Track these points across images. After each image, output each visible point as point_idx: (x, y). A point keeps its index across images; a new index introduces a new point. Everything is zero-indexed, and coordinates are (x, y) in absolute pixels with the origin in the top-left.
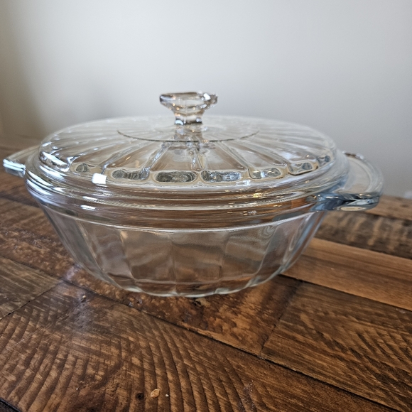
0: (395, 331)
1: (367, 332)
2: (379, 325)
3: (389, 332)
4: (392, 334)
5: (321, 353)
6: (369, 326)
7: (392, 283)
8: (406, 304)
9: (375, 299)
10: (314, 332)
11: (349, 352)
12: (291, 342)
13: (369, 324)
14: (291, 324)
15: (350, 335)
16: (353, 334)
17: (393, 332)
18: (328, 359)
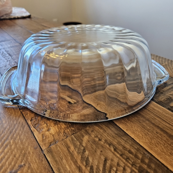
0: (130, 166)
1: (112, 160)
2: (124, 158)
3: (126, 165)
4: (126, 167)
5: (73, 162)
6: (117, 157)
7: (160, 135)
8: (156, 152)
9: (138, 141)
10: (83, 148)
11: (89, 168)
12: (65, 149)
13: (118, 156)
14: (75, 139)
15: (100, 157)
16: (103, 158)
17: (129, 167)
18: (73, 166)
